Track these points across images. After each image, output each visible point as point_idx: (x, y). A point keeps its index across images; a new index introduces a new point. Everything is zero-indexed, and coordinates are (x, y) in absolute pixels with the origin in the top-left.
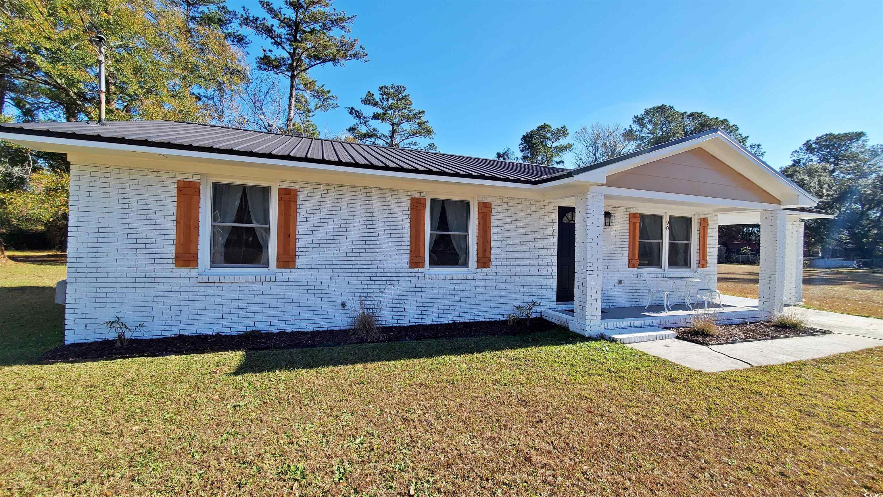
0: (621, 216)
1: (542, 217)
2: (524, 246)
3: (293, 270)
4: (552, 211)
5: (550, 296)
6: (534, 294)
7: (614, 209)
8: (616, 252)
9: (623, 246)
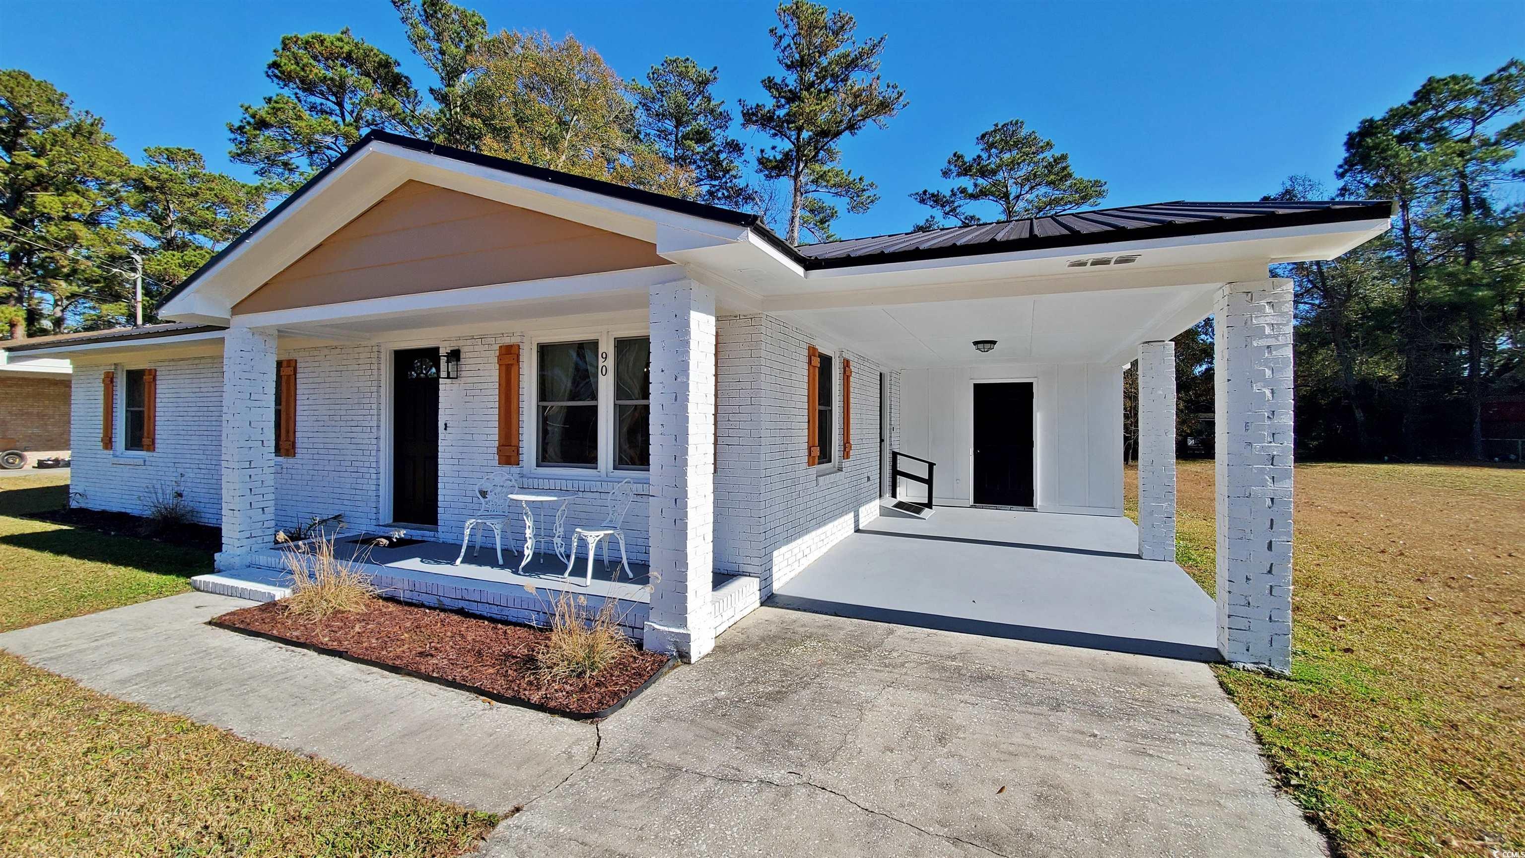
0: (484, 354)
1: (356, 373)
2: (333, 423)
3: (155, 454)
4: (369, 361)
5: (367, 509)
6: (346, 502)
7: (469, 342)
8: (474, 431)
9: (488, 418)
